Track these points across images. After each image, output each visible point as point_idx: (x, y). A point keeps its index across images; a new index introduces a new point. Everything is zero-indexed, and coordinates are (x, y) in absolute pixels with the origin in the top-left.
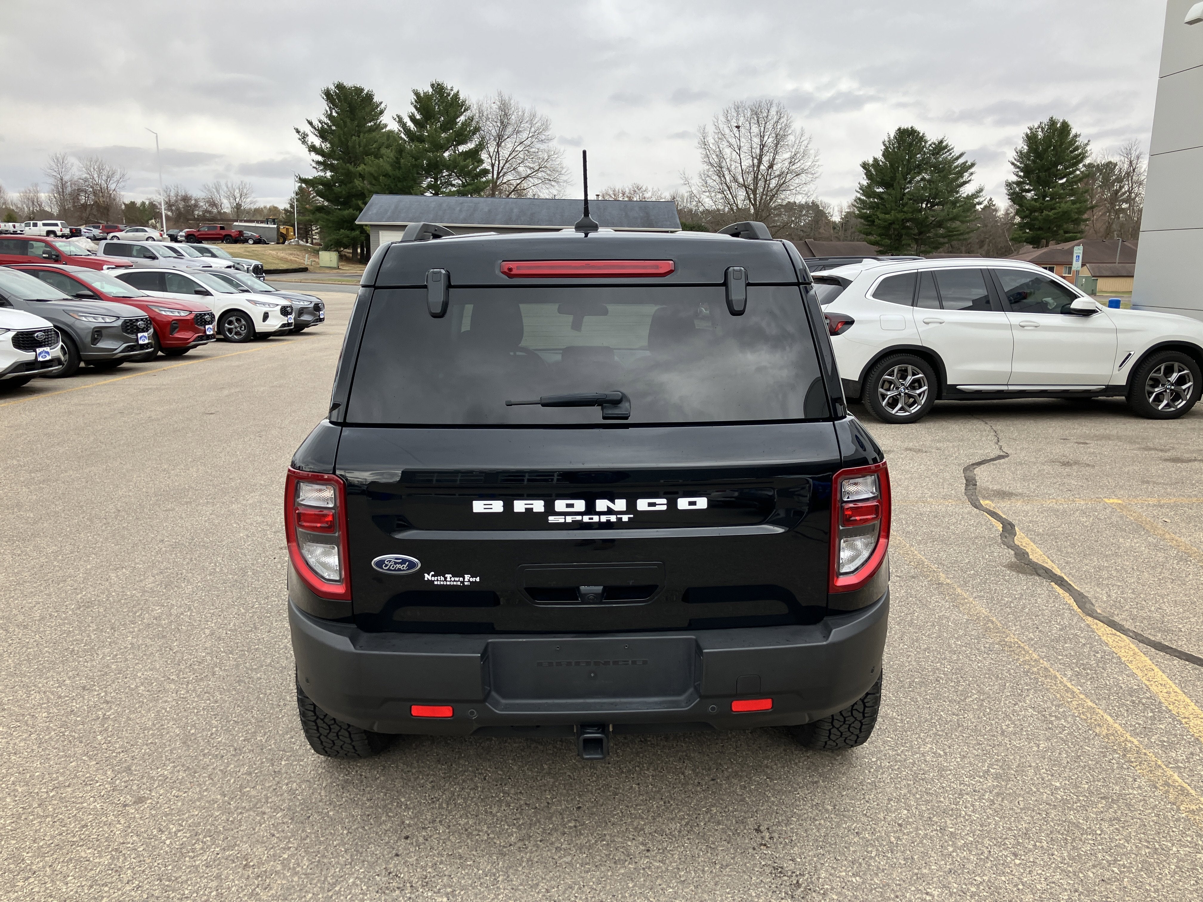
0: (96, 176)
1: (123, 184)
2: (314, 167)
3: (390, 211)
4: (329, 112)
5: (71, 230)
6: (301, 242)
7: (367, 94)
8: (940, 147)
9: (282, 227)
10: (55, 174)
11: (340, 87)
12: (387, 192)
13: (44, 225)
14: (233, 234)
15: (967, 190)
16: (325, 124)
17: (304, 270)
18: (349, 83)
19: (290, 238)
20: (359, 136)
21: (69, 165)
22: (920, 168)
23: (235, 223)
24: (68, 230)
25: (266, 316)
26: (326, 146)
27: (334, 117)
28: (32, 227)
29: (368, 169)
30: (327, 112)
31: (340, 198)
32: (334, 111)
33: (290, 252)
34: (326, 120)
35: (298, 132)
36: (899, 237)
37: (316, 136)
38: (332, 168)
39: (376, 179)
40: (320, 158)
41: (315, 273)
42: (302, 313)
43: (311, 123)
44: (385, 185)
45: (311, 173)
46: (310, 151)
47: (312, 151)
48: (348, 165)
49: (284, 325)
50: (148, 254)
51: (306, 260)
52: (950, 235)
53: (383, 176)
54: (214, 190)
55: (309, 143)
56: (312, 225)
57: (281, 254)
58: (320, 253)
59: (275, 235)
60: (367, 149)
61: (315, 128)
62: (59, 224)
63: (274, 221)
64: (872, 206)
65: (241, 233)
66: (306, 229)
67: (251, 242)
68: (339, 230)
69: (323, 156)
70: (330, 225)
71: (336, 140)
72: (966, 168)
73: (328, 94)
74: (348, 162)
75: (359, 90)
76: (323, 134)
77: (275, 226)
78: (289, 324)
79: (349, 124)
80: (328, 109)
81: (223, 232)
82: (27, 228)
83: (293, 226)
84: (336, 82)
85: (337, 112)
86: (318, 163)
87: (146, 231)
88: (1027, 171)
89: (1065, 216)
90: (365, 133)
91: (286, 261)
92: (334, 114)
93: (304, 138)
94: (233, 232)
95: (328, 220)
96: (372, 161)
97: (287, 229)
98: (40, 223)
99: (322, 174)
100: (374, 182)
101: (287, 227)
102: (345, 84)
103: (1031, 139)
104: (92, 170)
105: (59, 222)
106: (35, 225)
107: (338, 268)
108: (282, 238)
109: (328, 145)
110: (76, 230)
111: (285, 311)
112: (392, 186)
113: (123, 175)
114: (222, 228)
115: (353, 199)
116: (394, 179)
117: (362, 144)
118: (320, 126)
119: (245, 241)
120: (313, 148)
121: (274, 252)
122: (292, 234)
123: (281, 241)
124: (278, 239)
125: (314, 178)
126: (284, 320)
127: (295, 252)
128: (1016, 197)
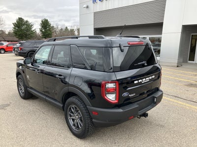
8: (27, 21)
15: (33, 29)
22: (24, 25)
36: (22, 37)
52: (31, 36)
64: (16, 31)
72: (32, 25)
88: (42, 27)
89: (49, 34)
103: (42, 21)
128: (41, 31)
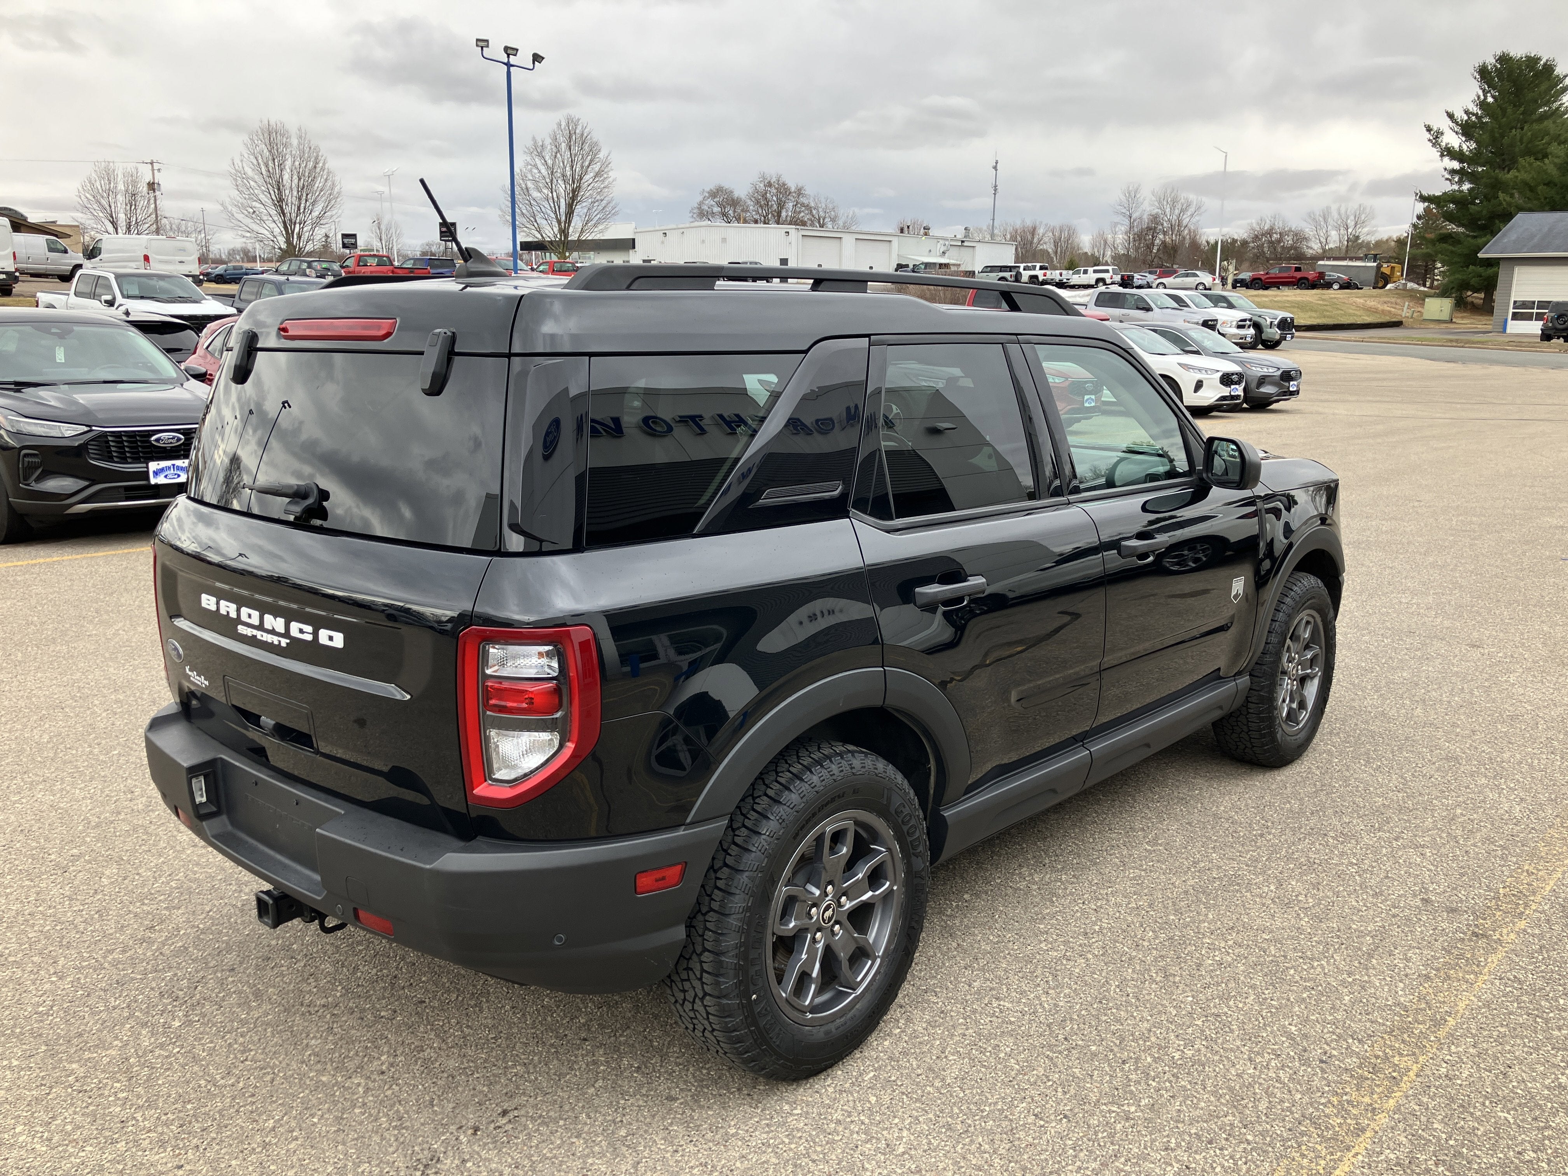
0: (1168, 210)
1: (1197, 218)
2: (1447, 179)
3: (1538, 237)
4: (1482, 97)
5: (1122, 278)
6: (1411, 285)
7: (1545, 64)
9: (1385, 265)
10: (1124, 211)
11: (1504, 59)
12: (1547, 208)
13: (1095, 272)
14: (1310, 277)
16: (1473, 114)
17: (1397, 324)
18: (1518, 51)
19: (1395, 279)
20: (1522, 129)
21: (1141, 200)
23: (1320, 262)
24: (1119, 276)
25: (1199, 385)
26: (1468, 147)
27: (1489, 104)
28: (1082, 275)
29: (1523, 176)
30: (1479, 97)
31: (1479, 219)
32: (1489, 95)
33: (1386, 299)
34: (1475, 109)
35: (1429, 129)
37: (1457, 133)
38: (1472, 177)
39: (1532, 189)
40: (1456, 165)
41: (1412, 328)
42: (1263, 383)
43: (1451, 116)
44: (1546, 198)
45: (1441, 187)
46: (1442, 155)
47: (1447, 155)
48: (1497, 171)
49: (1223, 398)
50: (1141, 305)
51: (1405, 310)
53: (1544, 184)
54: (1321, 219)
55: (1443, 144)
56: (1435, 261)
57: (1371, 303)
58: (1427, 300)
59: (1371, 276)
60: (1529, 145)
61: (1457, 123)
62: (1111, 271)
63: (1375, 258)
65: (1321, 275)
66: (1426, 266)
67: (1336, 286)
68: (1468, 267)
69: (1461, 161)
70: (1456, 259)
71: (1486, 137)
73: (1484, 73)
74: (1500, 167)
75: (1532, 61)
76: (1467, 129)
77: (1375, 264)
78: (1233, 398)
79: (1509, 110)
80: (1481, 93)
81: (1298, 275)
82: (1076, 276)
83: (1403, 264)
84: (1499, 53)
85: (1493, 97)
86: (1453, 172)
87: (1197, 276)
90: (1532, 123)
91: (1375, 311)
92: (1490, 100)
93: (1436, 136)
94: (1311, 274)
95: (1452, 252)
96: (1530, 164)
97: (1393, 268)
98: (1091, 270)
99: (1456, 187)
100: (1528, 194)
101: (1393, 265)
102: (1511, 54)
104: (1165, 203)
105: (1110, 268)
106: (1085, 272)
107: (1451, 321)
108: (1382, 280)
109: (1474, 145)
110: (1128, 276)
111: (1227, 380)
112: (1557, 198)
113: (1200, 208)
114: (1298, 269)
115: (1497, 222)
116: (1562, 188)
117: (1525, 139)
118: (1466, 118)
119: (1328, 285)
120: (1449, 152)
121: (1361, 301)
122: (1399, 274)
123: (1380, 285)
124: (1376, 282)
125: (1445, 194)
126: (1226, 391)
127: (1393, 300)
